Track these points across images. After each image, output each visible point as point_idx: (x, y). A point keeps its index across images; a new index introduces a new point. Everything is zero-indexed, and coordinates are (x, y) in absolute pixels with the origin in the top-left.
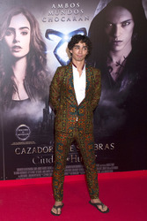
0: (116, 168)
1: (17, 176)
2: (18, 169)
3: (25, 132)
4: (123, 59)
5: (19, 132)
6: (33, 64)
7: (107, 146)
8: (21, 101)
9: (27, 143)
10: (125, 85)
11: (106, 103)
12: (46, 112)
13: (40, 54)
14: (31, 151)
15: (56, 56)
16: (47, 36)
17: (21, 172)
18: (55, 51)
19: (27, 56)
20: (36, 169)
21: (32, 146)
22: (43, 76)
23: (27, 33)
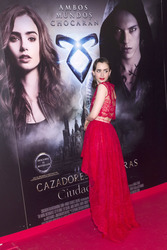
0: (142, 186)
1: (42, 219)
2: (43, 211)
4: (134, 68)
5: (38, 164)
6: (46, 77)
8: (37, 124)
9: (49, 175)
13: (52, 65)
15: (70, 66)
16: (58, 43)
17: (47, 214)
18: (68, 61)
19: (38, 67)
20: (62, 205)
21: (55, 178)
22: (58, 91)
23: (35, 39)
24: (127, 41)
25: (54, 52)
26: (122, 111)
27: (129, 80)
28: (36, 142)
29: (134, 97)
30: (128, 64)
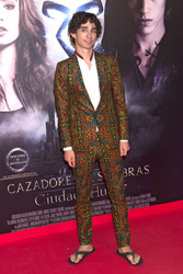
0: (154, 199)
1: (12, 227)
2: (14, 216)
3: (21, 159)
4: (154, 46)
5: (11, 160)
6: (27, 55)
7: (139, 170)
8: (12, 113)
9: (25, 175)
10: (158, 83)
11: (135, 108)
12: (49, 126)
13: (36, 40)
14: (32, 186)
15: (61, 42)
16: (45, 12)
17: (19, 220)
19: (16, 42)
20: (40, 212)
21: (32, 179)
22: (42, 73)
23: (13, 7)
24: (146, 10)
25: (39, 24)
26: (132, 103)
27: (144, 62)
28: (9, 135)
29: (152, 84)
30: (144, 40)
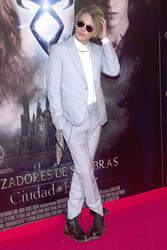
0: (123, 192)
6: (2, 46)
7: (109, 163)
9: (1, 172)
10: (124, 75)
12: (25, 119)
13: (11, 30)
14: (7, 183)
18: (32, 26)
21: (8, 176)
22: (17, 64)
24: (112, 4)
